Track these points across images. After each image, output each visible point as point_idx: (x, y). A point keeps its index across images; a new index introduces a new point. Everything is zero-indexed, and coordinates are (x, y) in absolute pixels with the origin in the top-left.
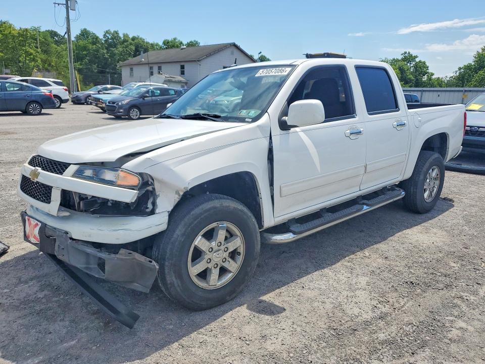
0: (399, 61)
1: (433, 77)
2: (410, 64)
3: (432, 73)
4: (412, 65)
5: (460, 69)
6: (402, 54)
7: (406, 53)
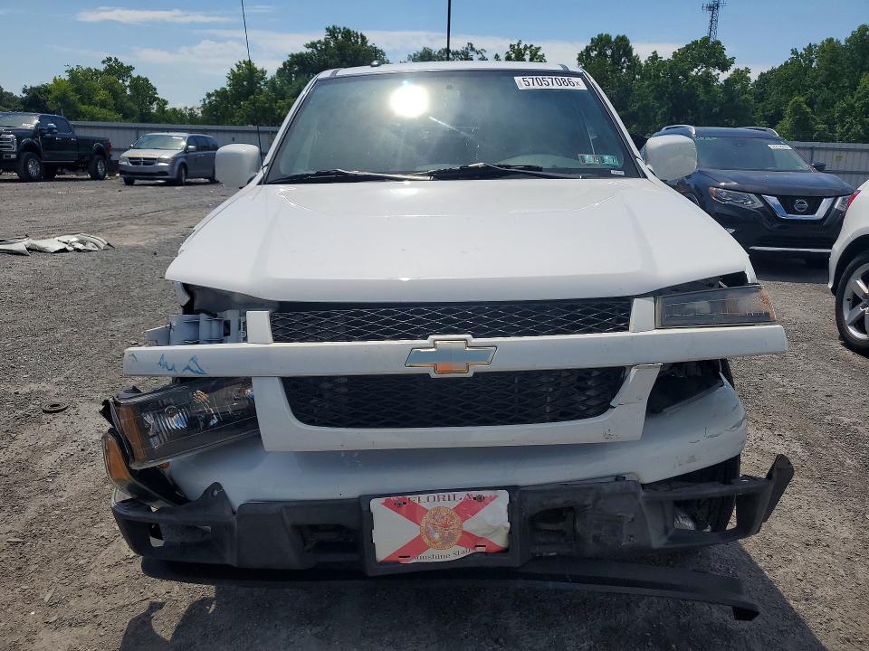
0: (101, 74)
1: (168, 107)
2: (124, 81)
3: (164, 100)
4: (127, 84)
5: (209, 95)
6: (104, 62)
7: (110, 59)
